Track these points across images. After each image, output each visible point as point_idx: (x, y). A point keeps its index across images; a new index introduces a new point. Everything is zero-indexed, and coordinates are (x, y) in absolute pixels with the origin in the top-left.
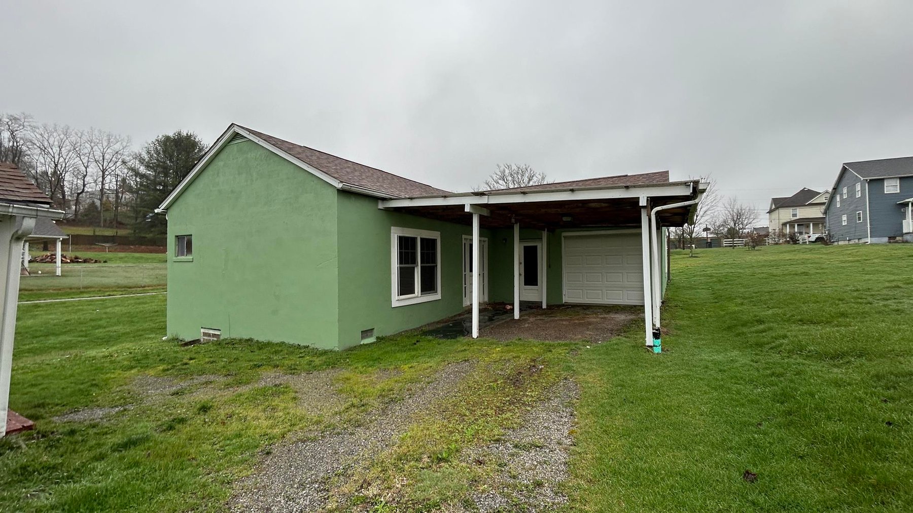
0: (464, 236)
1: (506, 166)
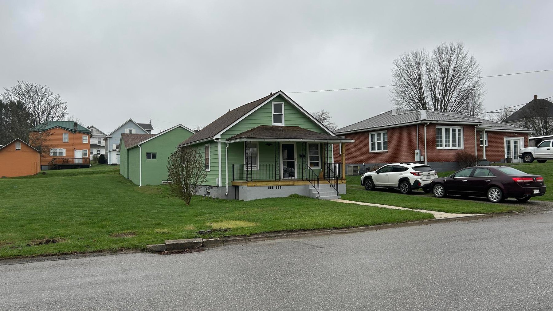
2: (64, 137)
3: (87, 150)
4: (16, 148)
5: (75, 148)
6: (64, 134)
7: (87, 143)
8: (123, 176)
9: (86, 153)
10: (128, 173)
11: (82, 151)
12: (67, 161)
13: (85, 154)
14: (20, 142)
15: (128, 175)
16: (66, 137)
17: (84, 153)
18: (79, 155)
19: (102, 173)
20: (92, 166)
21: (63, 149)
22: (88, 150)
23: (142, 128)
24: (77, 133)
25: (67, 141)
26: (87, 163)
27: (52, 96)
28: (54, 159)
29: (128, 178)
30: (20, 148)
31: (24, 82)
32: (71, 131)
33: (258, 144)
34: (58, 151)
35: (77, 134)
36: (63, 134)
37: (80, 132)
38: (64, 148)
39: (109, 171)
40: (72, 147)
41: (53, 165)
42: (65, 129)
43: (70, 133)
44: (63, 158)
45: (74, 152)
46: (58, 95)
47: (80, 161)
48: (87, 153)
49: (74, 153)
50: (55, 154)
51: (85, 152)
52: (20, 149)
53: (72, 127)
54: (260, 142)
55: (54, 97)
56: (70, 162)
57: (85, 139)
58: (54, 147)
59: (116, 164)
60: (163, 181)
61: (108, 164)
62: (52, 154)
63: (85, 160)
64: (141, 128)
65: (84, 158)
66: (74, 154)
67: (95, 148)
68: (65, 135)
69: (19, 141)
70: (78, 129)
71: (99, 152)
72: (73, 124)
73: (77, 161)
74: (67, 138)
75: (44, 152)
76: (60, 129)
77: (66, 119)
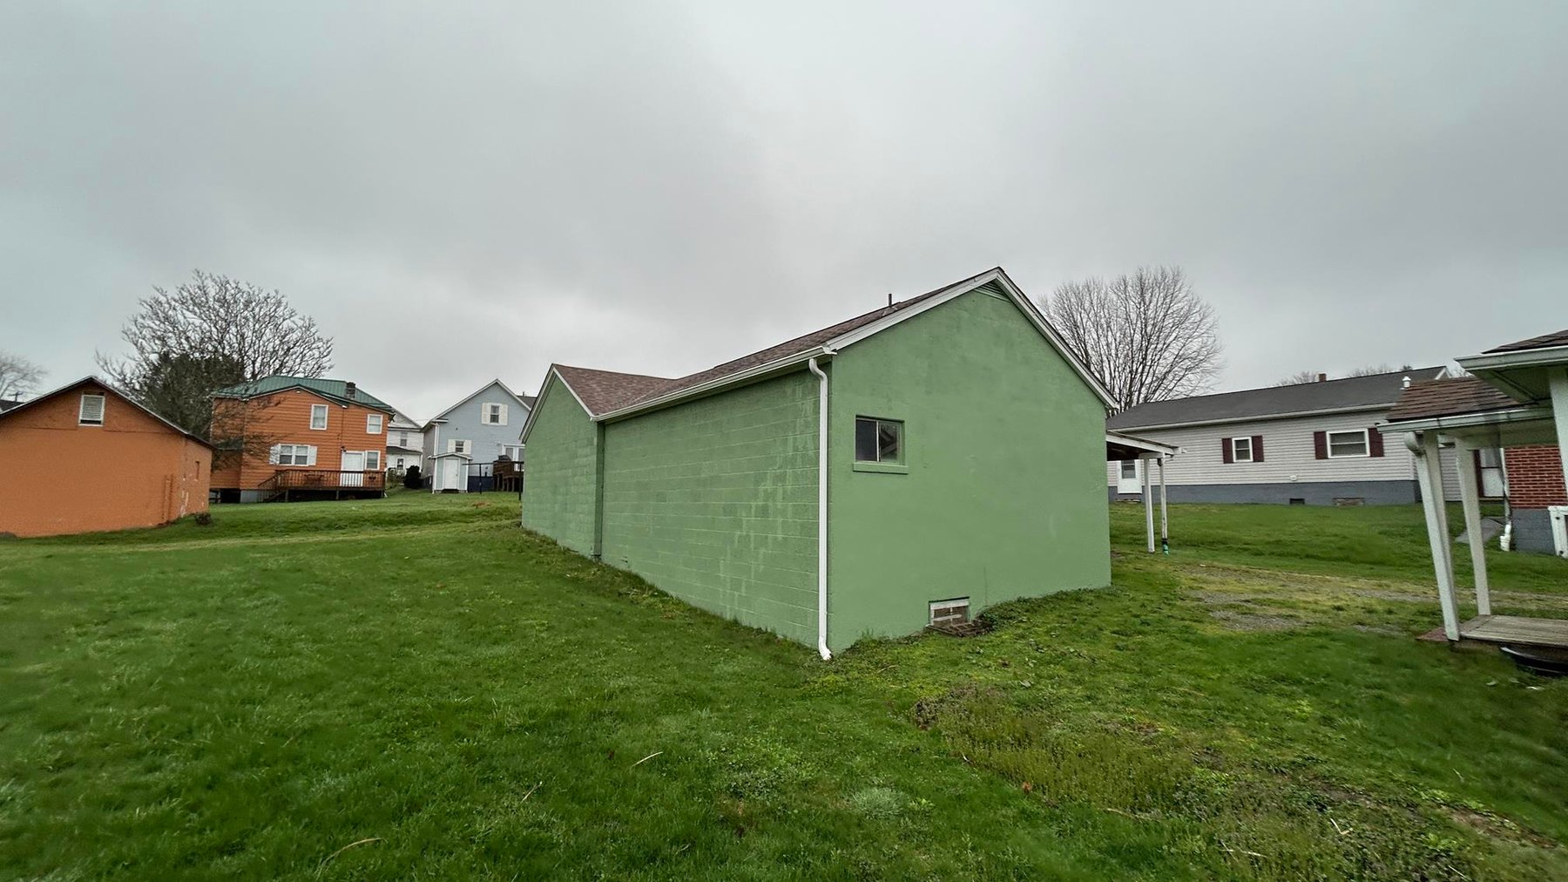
2: (315, 414)
3: (377, 453)
4: (81, 418)
5: (344, 445)
6: (315, 407)
7: (380, 433)
8: (555, 543)
9: (373, 460)
10: (596, 532)
11: (365, 455)
12: (319, 480)
13: (371, 463)
14: (102, 394)
15: (599, 541)
16: (320, 417)
17: (368, 460)
18: (353, 467)
19: (439, 519)
20: (390, 495)
21: (309, 446)
22: (379, 452)
23: (525, 404)
24: (352, 406)
25: (322, 425)
26: (377, 485)
27: (294, 322)
28: (279, 472)
29: (598, 556)
30: (101, 419)
31: (215, 276)
32: (337, 401)
34: (294, 452)
35: (353, 409)
36: (313, 408)
37: (360, 405)
38: (312, 445)
39: (463, 514)
40: (337, 443)
41: (276, 488)
42: (318, 394)
43: (333, 405)
44: (307, 471)
45: (341, 455)
46: (310, 319)
47: (357, 481)
48: (376, 460)
49: (340, 458)
50: (285, 459)
51: (373, 457)
52: (99, 422)
53: (341, 392)
55: (300, 323)
56: (328, 482)
57: (374, 424)
58: (279, 440)
59: (456, 491)
60: (934, 607)
61: (435, 488)
62: (274, 460)
63: (370, 478)
64: (523, 406)
65: (370, 472)
66: (340, 461)
67: (393, 454)
68: (318, 409)
69: (99, 391)
70: (357, 398)
71: (401, 463)
72: (345, 387)
73: (347, 481)
74: (324, 418)
75: (248, 451)
76: (303, 393)
77: (326, 375)
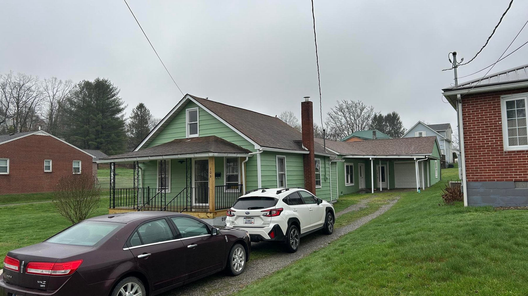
0: (359, 164)
1: (344, 102)
23: (432, 130)
33: (170, 162)
54: (172, 160)
76: (356, 139)
